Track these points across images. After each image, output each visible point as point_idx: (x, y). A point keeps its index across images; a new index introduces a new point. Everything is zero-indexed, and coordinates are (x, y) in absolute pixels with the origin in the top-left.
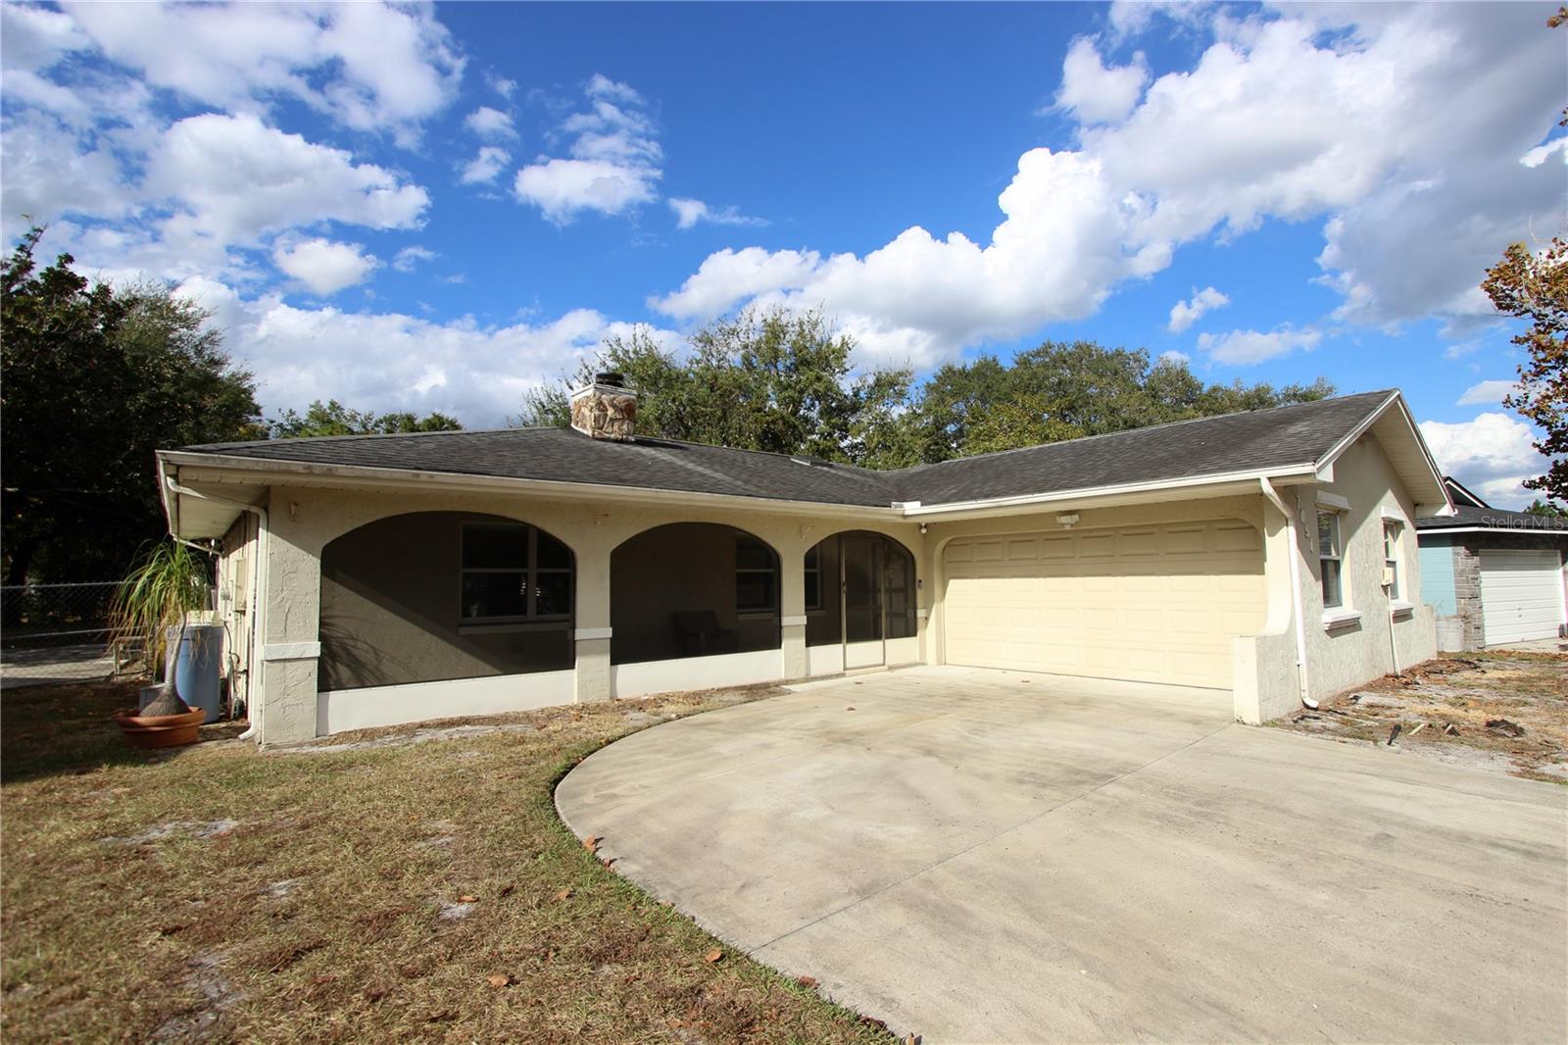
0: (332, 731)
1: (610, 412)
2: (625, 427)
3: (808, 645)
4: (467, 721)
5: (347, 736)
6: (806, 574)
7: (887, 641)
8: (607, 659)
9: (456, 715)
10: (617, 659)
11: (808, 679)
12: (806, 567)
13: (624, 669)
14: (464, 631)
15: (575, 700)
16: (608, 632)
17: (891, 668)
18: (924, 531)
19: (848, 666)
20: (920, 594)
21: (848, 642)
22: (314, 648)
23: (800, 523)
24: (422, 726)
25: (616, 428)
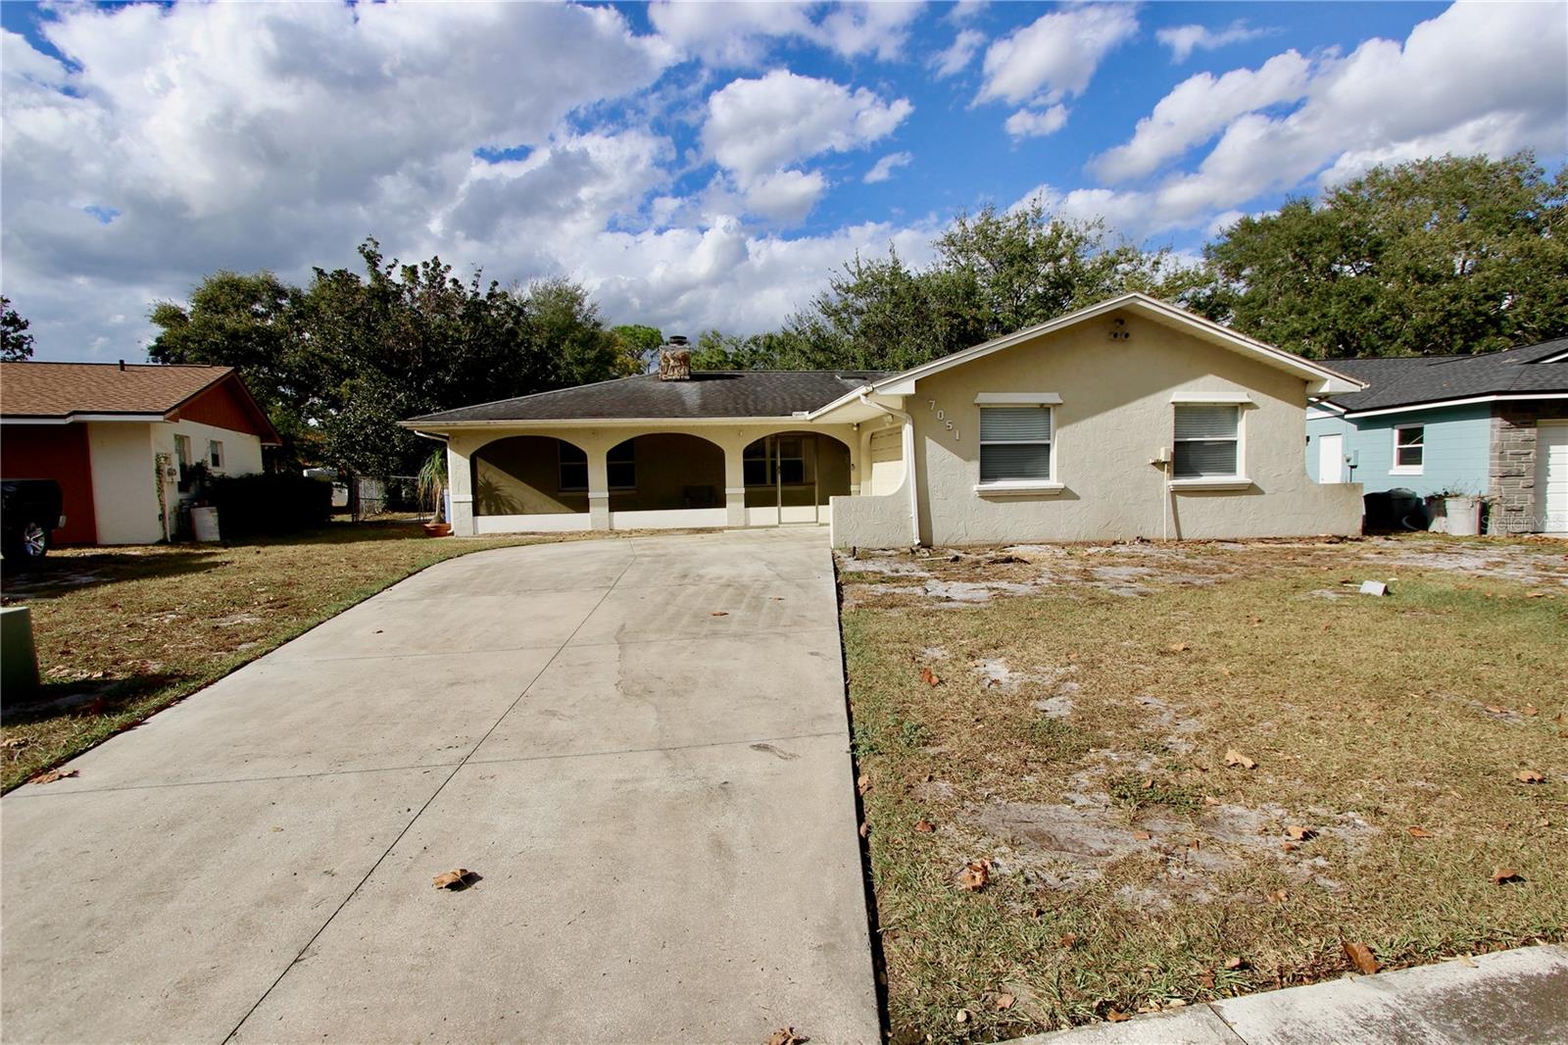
0: (480, 533)
1: (672, 362)
2: (682, 370)
3: (747, 506)
4: (533, 533)
5: (484, 535)
6: (744, 462)
7: (820, 507)
8: (607, 509)
9: (530, 531)
10: (612, 509)
11: (746, 527)
12: (744, 457)
13: (617, 515)
14: (561, 494)
15: (590, 529)
16: (607, 495)
17: (821, 525)
18: (855, 429)
19: (783, 521)
20: (853, 474)
21: (783, 505)
22: (470, 498)
23: (739, 430)
24: (514, 534)
25: (676, 372)
